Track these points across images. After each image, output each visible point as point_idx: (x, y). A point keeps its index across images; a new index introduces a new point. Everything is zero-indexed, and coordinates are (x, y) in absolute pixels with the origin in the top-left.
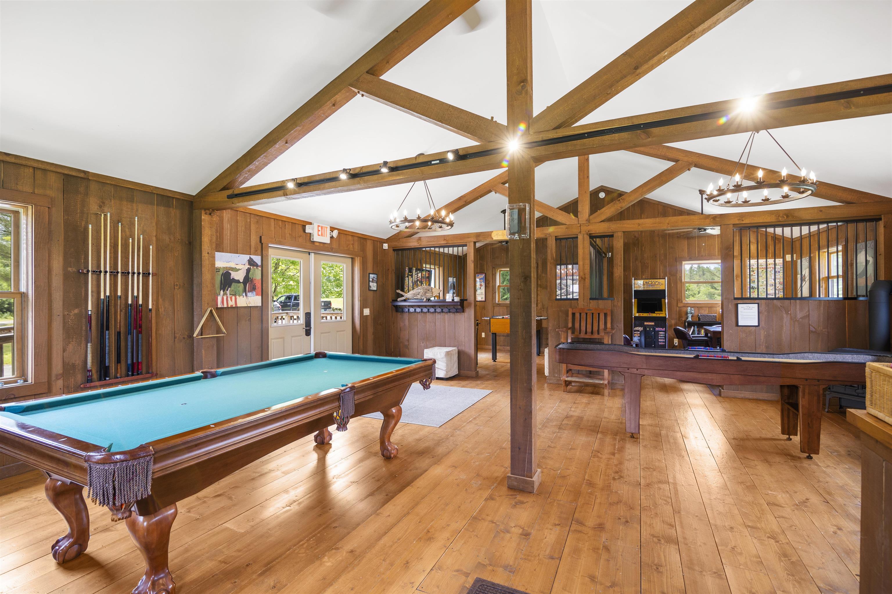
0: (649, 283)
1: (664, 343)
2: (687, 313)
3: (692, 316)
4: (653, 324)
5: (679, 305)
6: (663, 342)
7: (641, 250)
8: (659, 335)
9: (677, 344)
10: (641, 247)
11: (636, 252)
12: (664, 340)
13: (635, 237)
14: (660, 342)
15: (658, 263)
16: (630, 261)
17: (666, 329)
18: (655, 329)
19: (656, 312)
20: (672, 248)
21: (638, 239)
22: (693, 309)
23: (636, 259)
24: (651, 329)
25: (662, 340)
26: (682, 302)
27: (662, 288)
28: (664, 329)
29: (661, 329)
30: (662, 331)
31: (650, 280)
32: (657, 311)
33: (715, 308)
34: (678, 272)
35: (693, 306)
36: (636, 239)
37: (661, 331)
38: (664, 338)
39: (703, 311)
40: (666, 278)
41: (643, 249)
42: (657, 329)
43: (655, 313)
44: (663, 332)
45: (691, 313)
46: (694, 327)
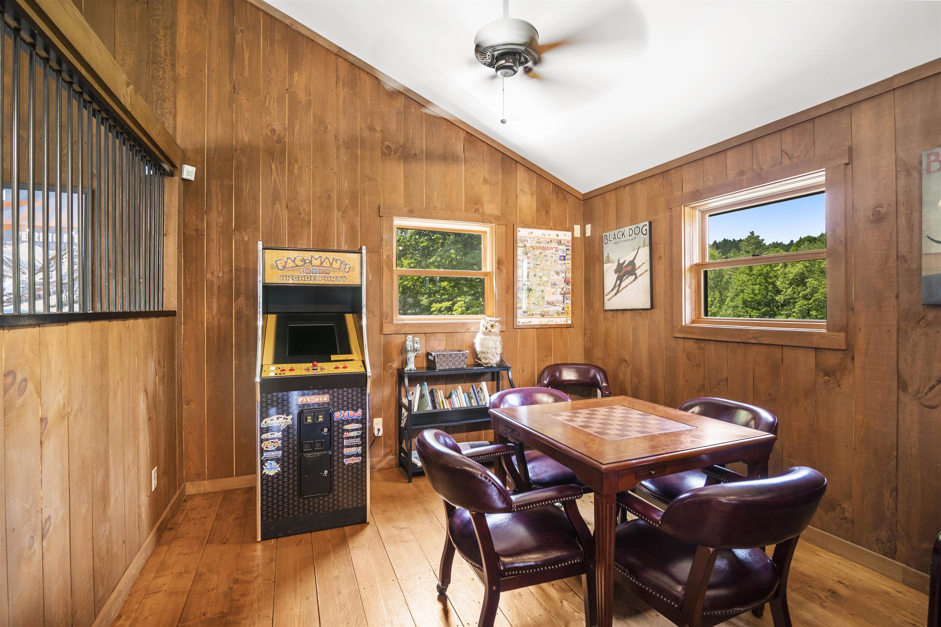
0: (314, 262)
1: (358, 460)
2: (403, 351)
3: (416, 357)
4: (326, 398)
5: (386, 330)
6: (357, 455)
7: (291, 172)
8: (346, 434)
9: (381, 433)
10: (290, 164)
11: (274, 175)
12: (359, 449)
13: (273, 131)
14: (348, 457)
15: (336, 214)
16: (255, 199)
17: (364, 414)
18: (331, 415)
19: (333, 357)
20: (370, 179)
21: (279, 141)
22: (417, 339)
23: (276, 198)
24: (321, 419)
25: (353, 450)
26: (392, 321)
27: (352, 279)
28: (360, 412)
29: (351, 413)
30: (353, 421)
31: (317, 255)
32: (336, 353)
33: (459, 335)
34: (384, 243)
35: (416, 330)
36: (275, 138)
37: (348, 422)
38: (358, 441)
39: (437, 342)
40: (364, 252)
41: (296, 171)
42: (338, 415)
43: (330, 361)
44: (357, 421)
45: (415, 350)
46: (421, 386)
